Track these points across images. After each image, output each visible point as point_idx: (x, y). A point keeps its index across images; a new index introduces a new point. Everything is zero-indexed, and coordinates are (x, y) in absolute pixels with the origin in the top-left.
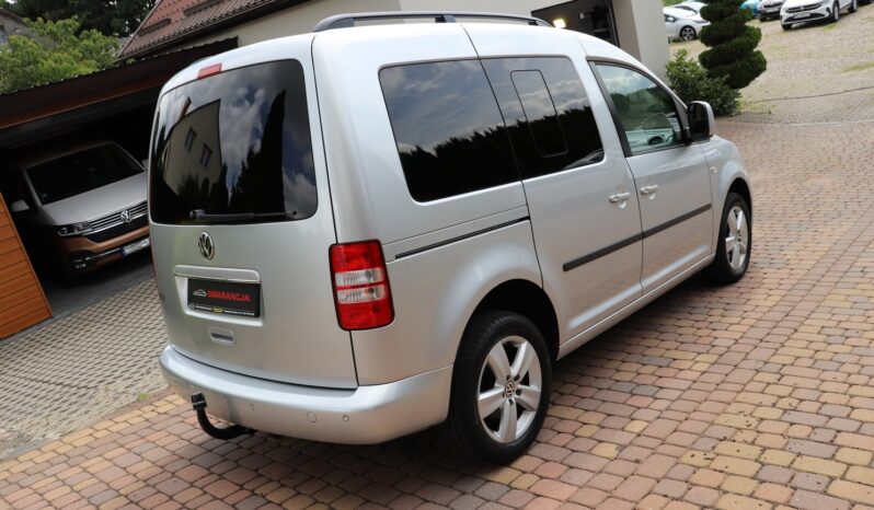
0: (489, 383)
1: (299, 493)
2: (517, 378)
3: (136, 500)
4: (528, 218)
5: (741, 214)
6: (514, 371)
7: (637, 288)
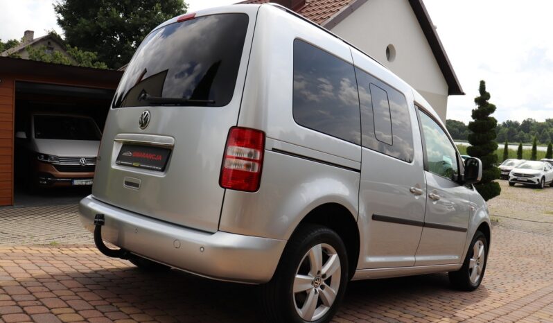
0: (305, 270)
1: (144, 313)
2: (324, 276)
3: (25, 285)
4: (359, 171)
5: (482, 247)
6: (324, 271)
7: (412, 259)
